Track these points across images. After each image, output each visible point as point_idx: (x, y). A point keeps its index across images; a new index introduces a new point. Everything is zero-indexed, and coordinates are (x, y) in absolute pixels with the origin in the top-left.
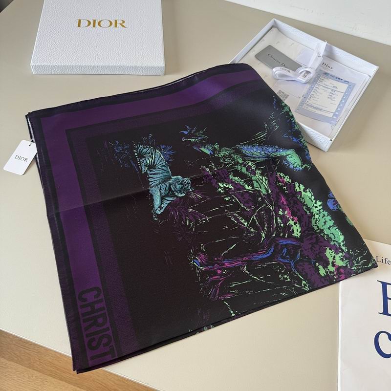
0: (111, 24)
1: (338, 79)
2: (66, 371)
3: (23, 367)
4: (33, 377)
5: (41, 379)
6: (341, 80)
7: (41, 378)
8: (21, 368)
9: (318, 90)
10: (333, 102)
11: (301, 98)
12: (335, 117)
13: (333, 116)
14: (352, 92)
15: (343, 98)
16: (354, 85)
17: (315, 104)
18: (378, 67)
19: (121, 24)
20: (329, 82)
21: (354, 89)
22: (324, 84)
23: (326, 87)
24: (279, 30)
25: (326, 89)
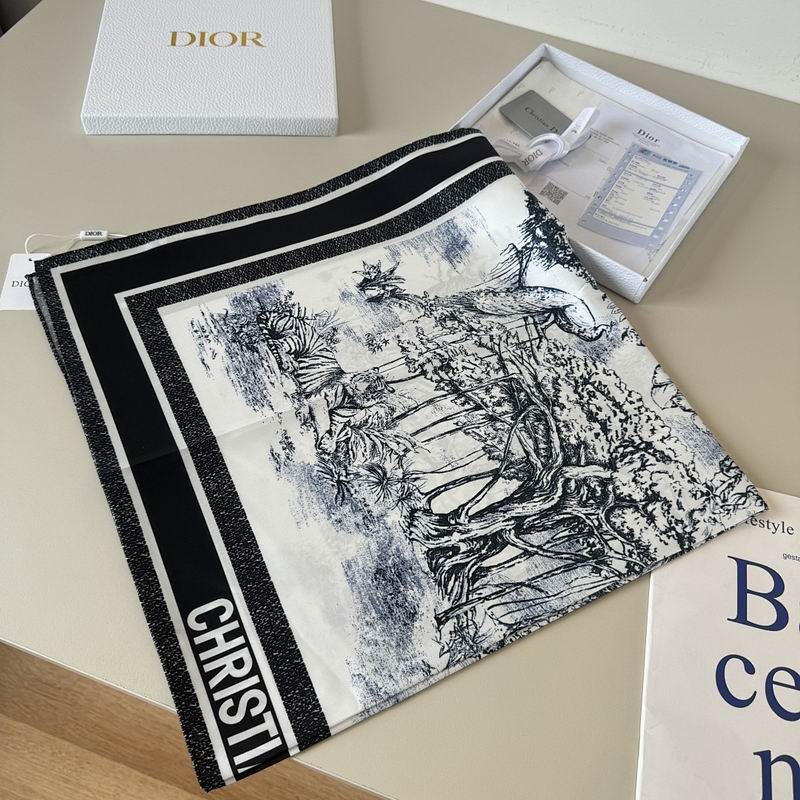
0: (235, 39)
1: (669, 162)
2: (128, 742)
3: (43, 734)
4: (60, 752)
5: (77, 757)
6: (675, 163)
7: (78, 755)
8: (38, 734)
9: (626, 183)
10: (654, 207)
11: (592, 198)
12: (655, 236)
13: (653, 234)
14: (695, 187)
15: (675, 199)
16: (699, 174)
17: (618, 209)
18: (748, 138)
19: (253, 40)
20: (649, 167)
21: (700, 181)
22: (640, 172)
23: (643, 177)
24: (555, 65)
25: (643, 181)
